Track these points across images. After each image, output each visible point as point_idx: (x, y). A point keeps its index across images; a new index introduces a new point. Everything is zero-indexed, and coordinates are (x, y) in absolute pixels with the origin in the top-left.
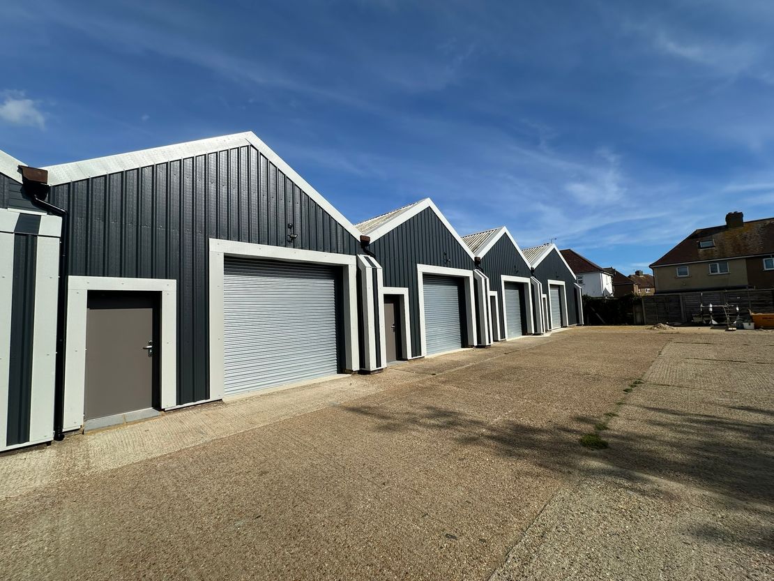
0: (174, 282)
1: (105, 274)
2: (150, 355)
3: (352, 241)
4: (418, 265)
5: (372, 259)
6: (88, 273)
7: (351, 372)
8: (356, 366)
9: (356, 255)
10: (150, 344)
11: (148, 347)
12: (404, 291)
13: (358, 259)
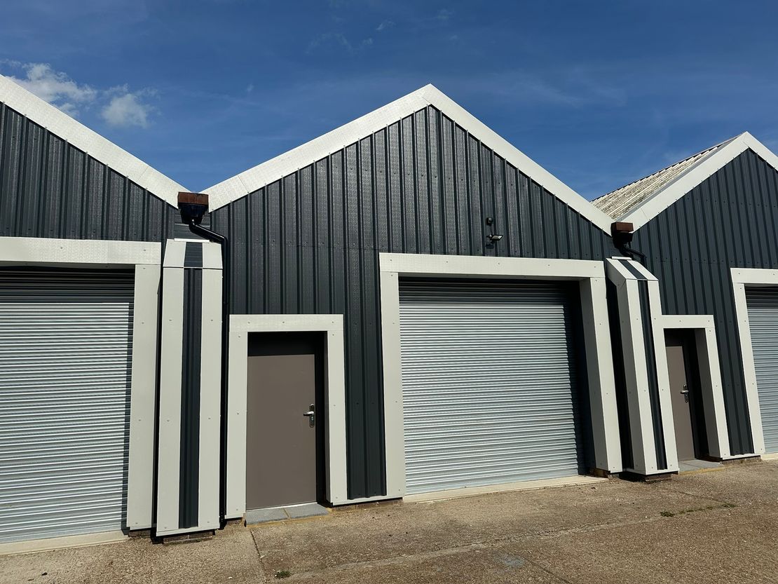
0: (341, 317)
1: (265, 310)
2: (311, 424)
3: (596, 234)
4: (732, 270)
5: (636, 265)
6: (249, 311)
7: (606, 474)
8: (614, 462)
9: (603, 259)
10: (312, 409)
11: (310, 413)
12: (706, 322)
13: (607, 267)
